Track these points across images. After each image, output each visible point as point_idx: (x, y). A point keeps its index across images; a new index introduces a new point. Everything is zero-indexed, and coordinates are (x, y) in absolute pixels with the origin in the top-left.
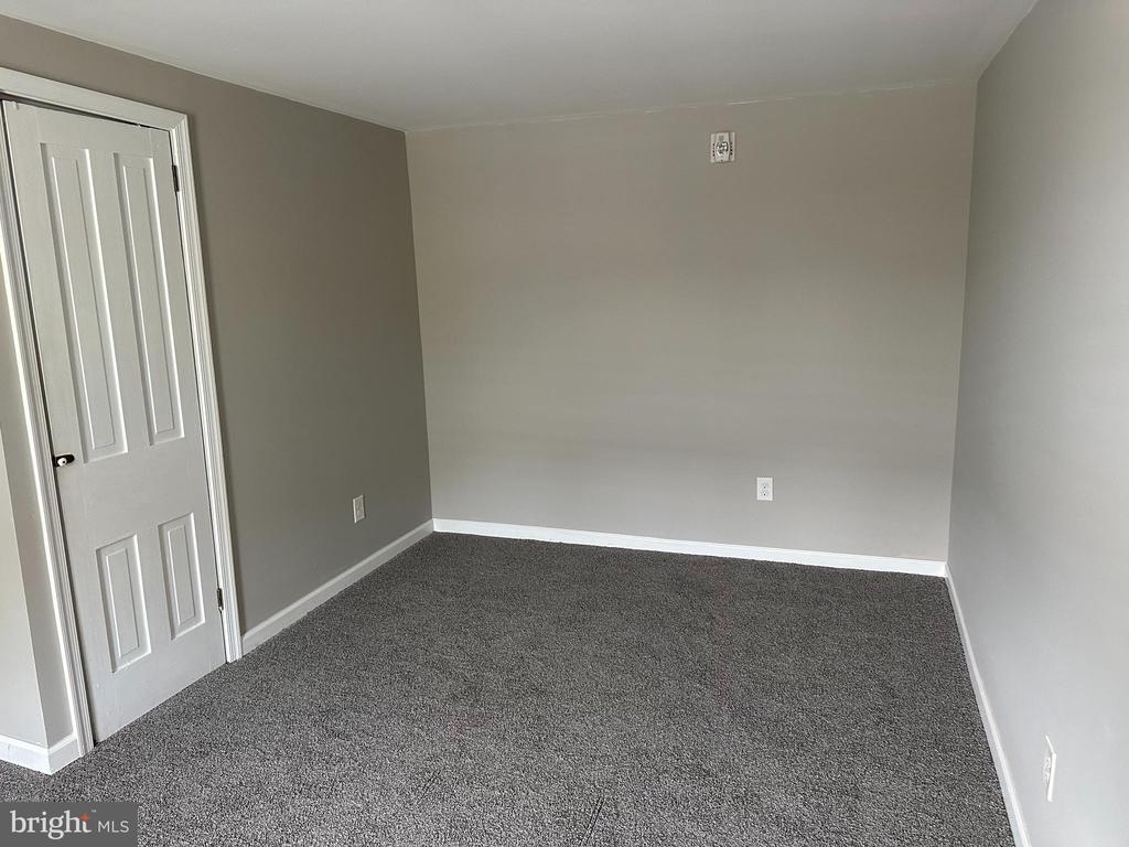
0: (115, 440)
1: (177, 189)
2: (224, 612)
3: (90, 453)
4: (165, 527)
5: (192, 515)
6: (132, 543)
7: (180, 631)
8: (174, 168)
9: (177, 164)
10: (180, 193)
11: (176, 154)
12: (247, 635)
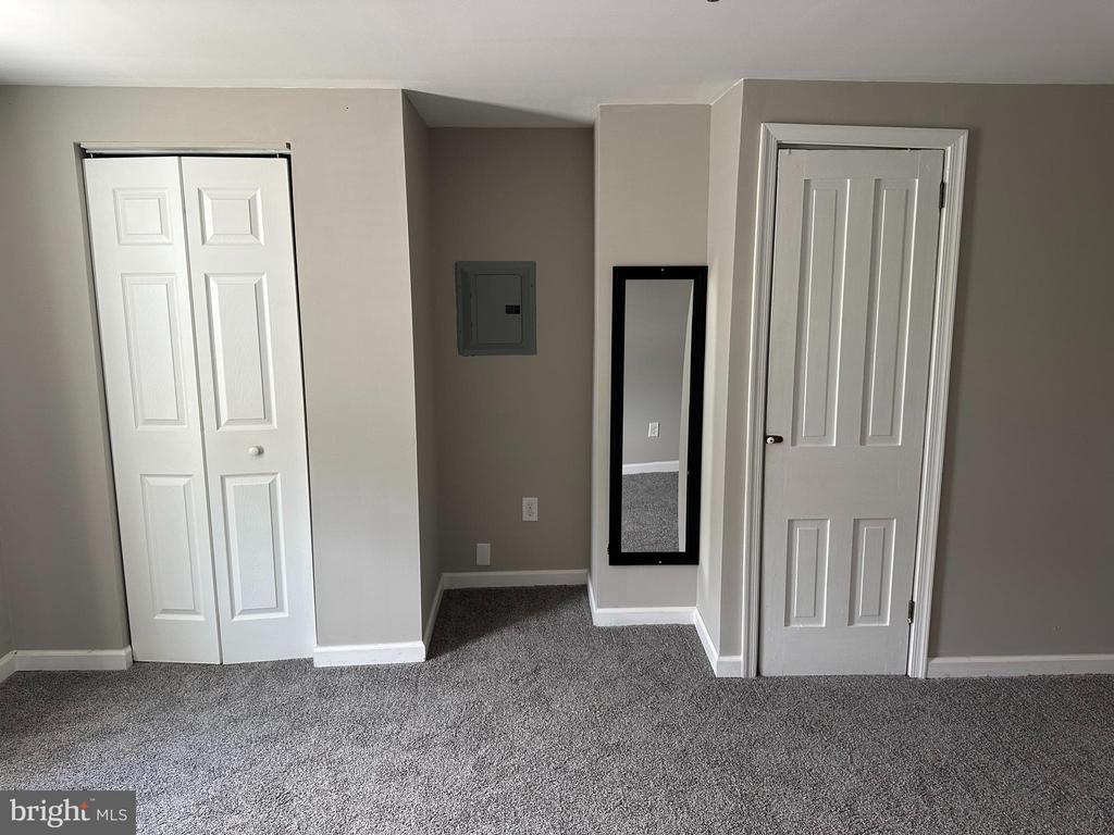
0: (826, 432)
1: (942, 206)
2: (913, 626)
3: (799, 439)
4: (862, 524)
5: (895, 521)
6: (825, 525)
7: (859, 622)
8: (943, 185)
9: (947, 181)
10: (944, 210)
11: (947, 172)
12: (936, 661)
